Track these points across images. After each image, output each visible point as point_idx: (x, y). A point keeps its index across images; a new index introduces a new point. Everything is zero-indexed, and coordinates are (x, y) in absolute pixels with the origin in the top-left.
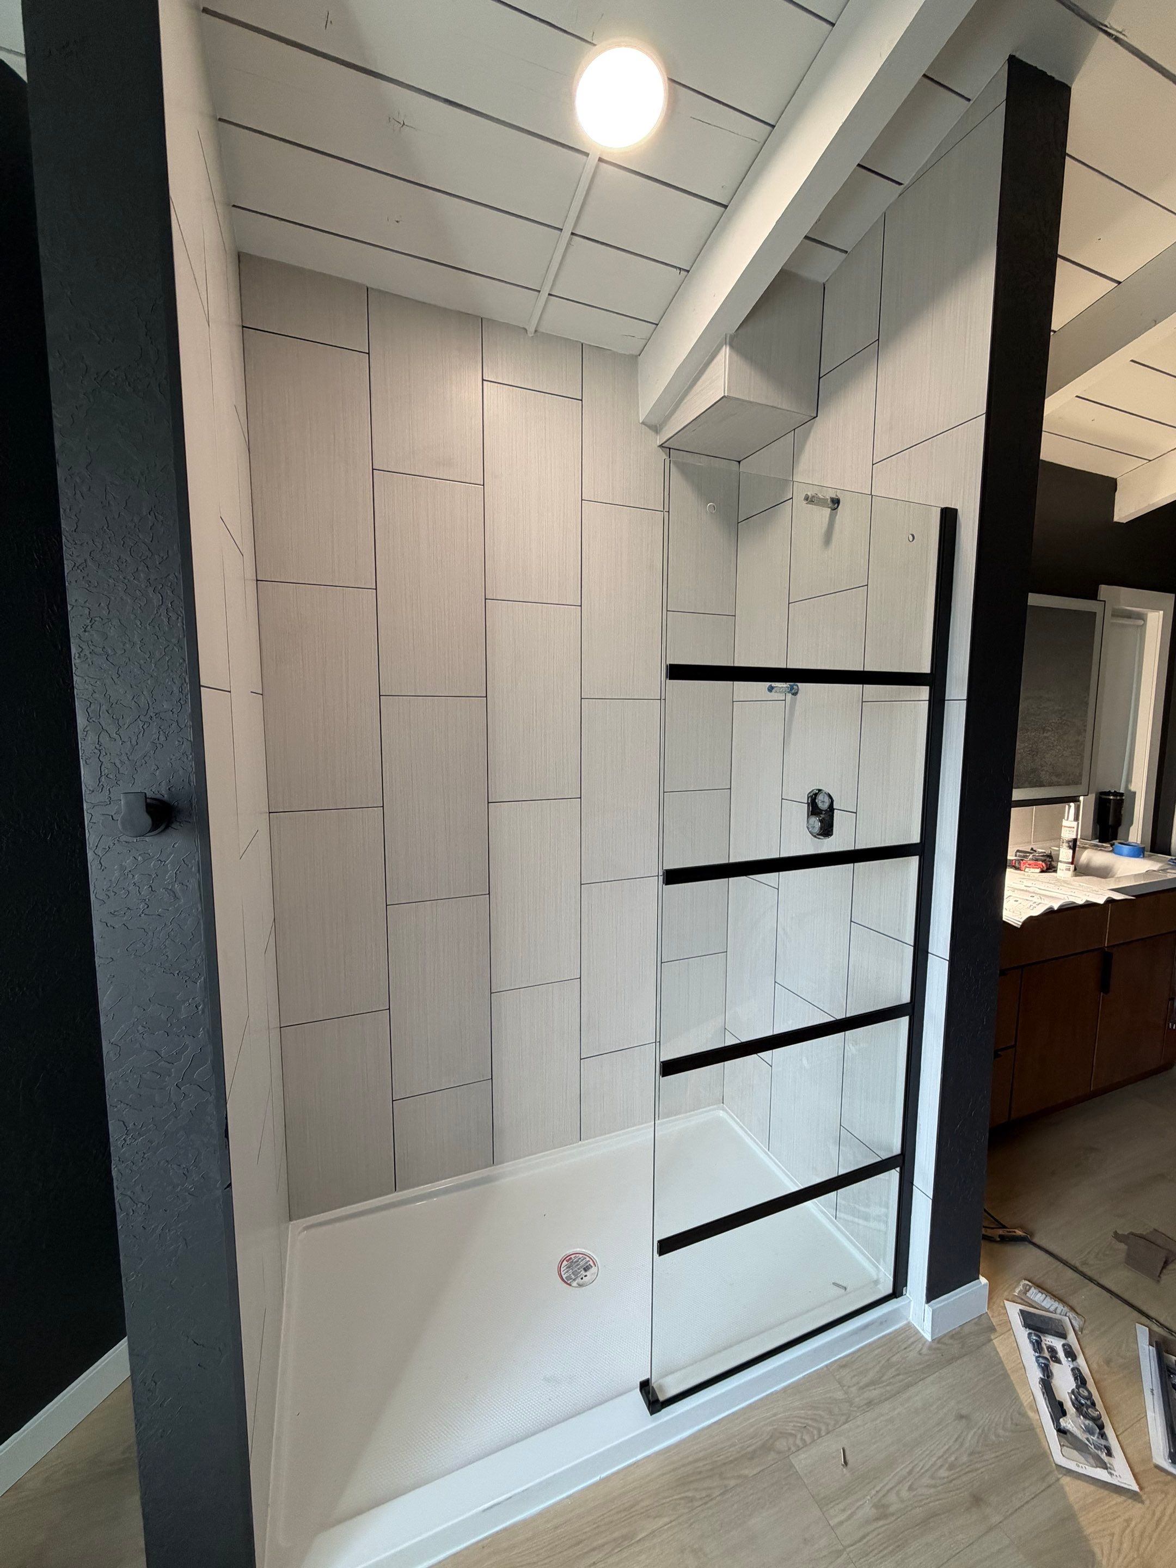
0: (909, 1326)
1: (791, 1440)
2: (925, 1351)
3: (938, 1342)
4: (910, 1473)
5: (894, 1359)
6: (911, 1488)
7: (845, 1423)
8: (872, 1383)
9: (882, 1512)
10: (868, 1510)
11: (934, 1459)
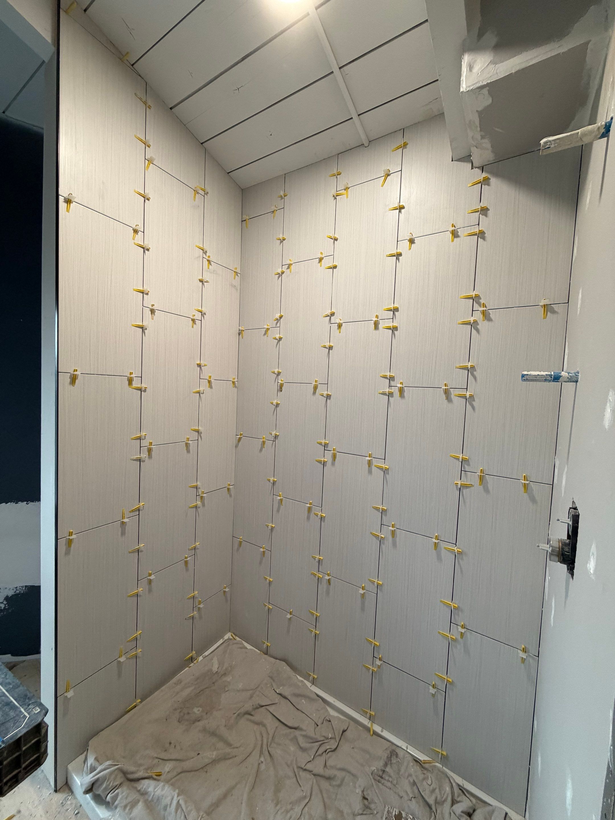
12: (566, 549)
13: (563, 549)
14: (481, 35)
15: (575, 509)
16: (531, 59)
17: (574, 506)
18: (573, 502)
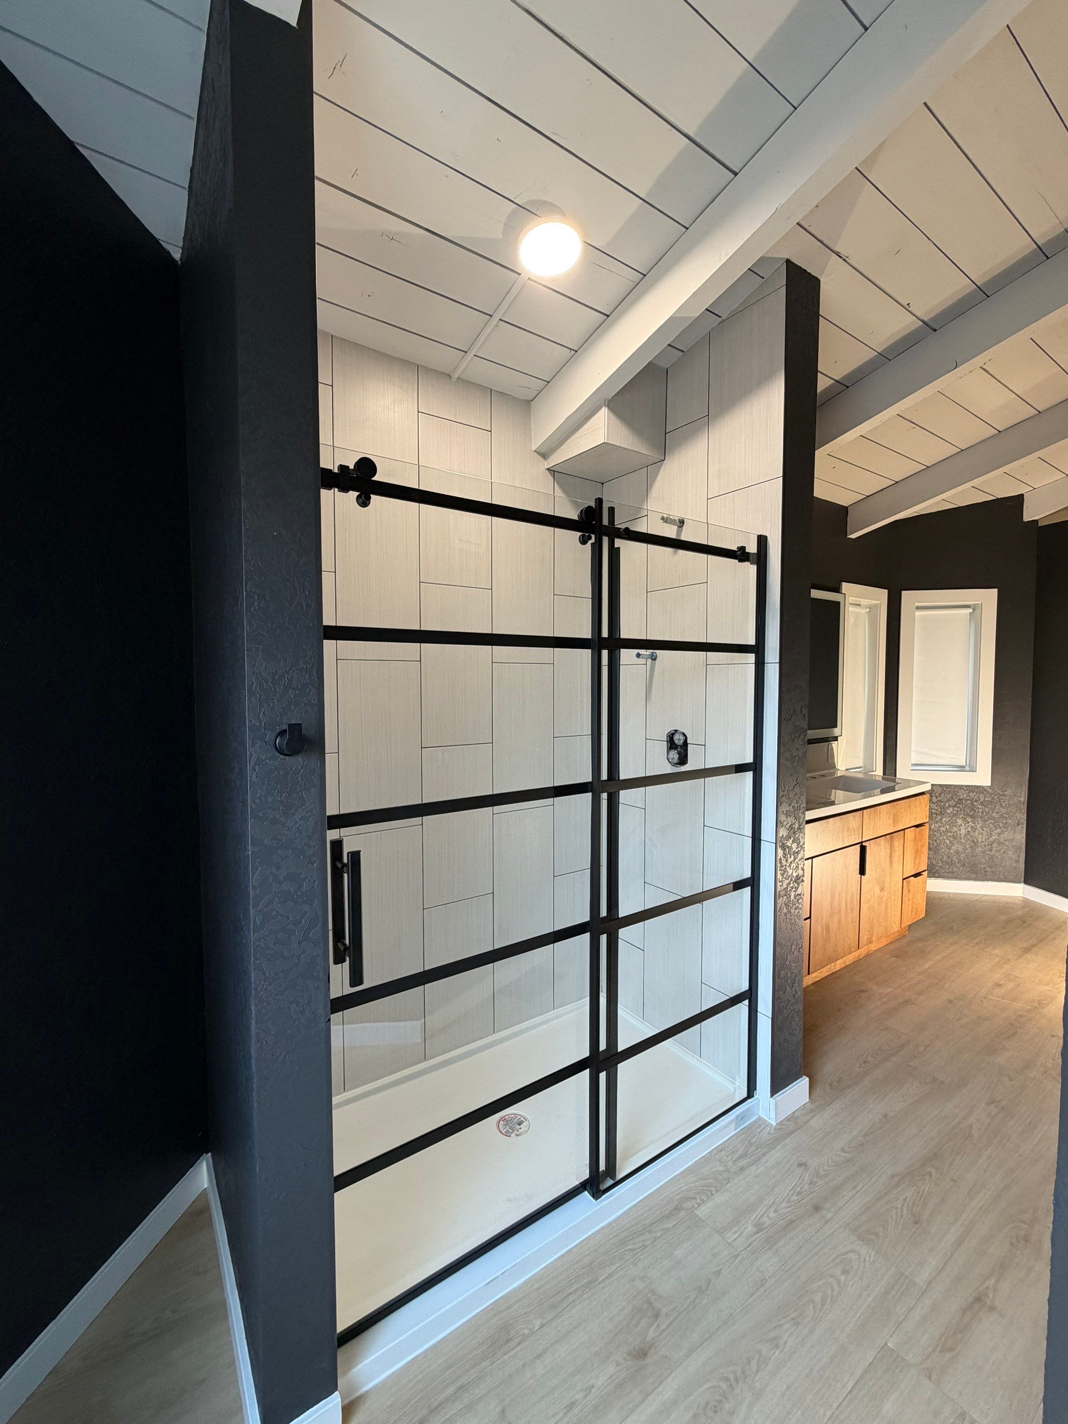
0: (760, 1118)
1: (693, 1202)
2: (772, 1132)
3: (780, 1125)
4: (773, 1203)
5: (753, 1141)
6: (775, 1211)
7: (727, 1184)
8: (741, 1157)
9: (759, 1227)
10: (750, 1228)
11: (787, 1192)
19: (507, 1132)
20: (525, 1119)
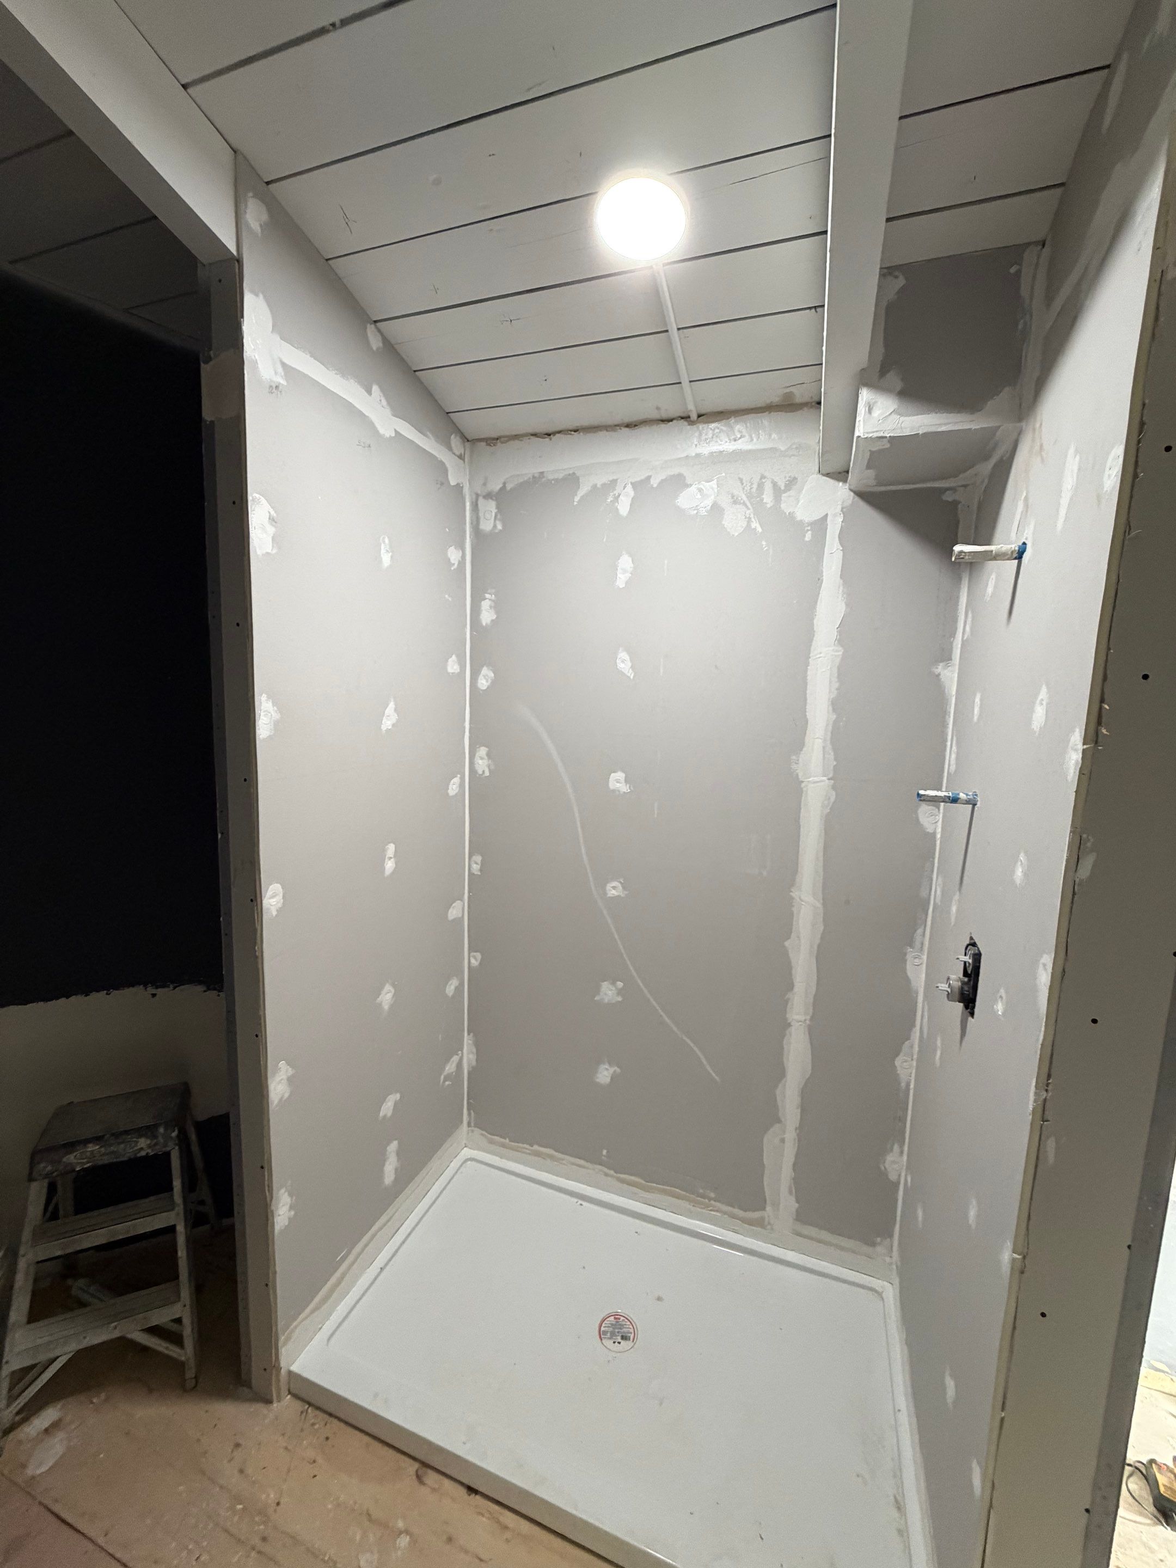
12: (966, 988)
13: (962, 988)
14: (883, 372)
15: (974, 944)
16: (940, 425)
17: (972, 941)
18: (971, 938)
19: (605, 1333)
20: (633, 1341)
